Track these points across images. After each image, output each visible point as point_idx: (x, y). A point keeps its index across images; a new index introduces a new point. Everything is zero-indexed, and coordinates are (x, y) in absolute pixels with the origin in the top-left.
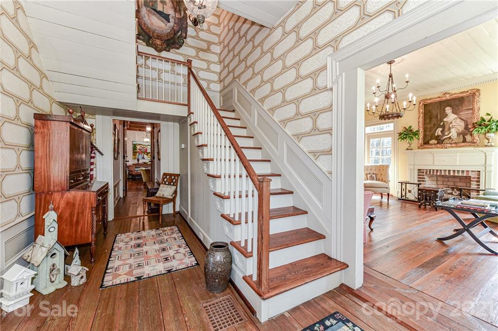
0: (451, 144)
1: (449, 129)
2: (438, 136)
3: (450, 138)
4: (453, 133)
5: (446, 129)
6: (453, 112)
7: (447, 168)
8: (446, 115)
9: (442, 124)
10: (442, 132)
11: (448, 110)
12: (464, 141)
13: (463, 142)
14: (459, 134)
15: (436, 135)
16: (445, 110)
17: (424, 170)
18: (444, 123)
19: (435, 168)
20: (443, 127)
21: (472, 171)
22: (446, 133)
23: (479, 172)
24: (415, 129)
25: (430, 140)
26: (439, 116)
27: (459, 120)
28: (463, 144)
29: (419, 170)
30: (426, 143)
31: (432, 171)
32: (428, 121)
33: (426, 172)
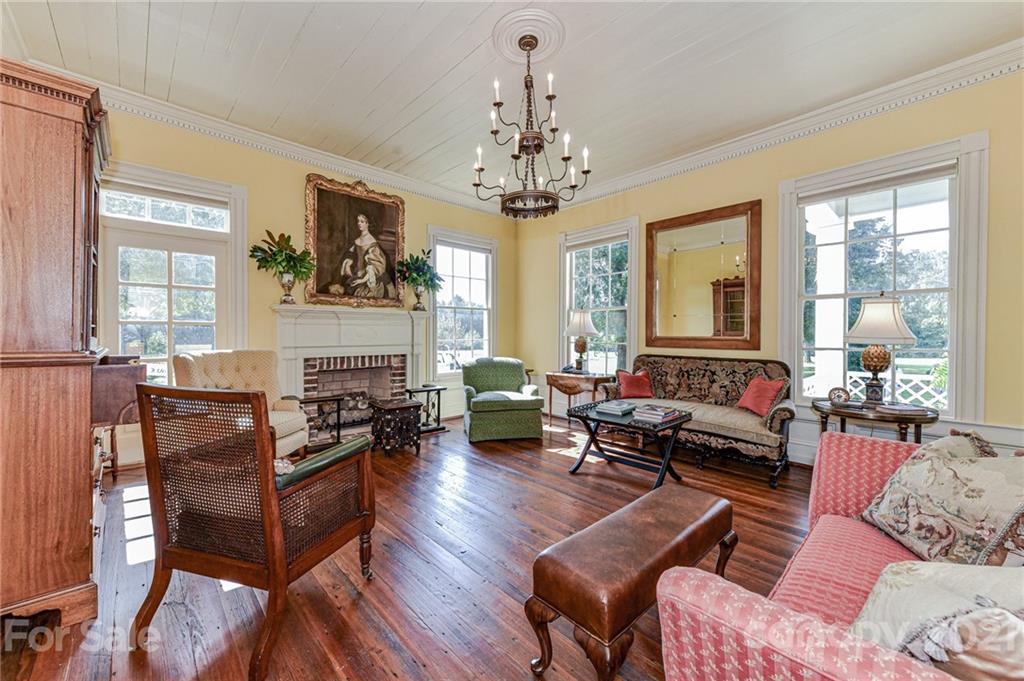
0: (368, 299)
1: (365, 265)
2: (346, 277)
3: (365, 285)
4: (370, 277)
5: (360, 264)
6: (371, 232)
7: (359, 352)
8: (359, 234)
9: (352, 249)
10: (353, 267)
11: (363, 223)
12: (386, 295)
13: (384, 297)
14: (379, 280)
15: (342, 273)
16: (357, 221)
17: (315, 359)
18: (355, 250)
19: (339, 353)
20: (355, 257)
21: (395, 356)
22: (360, 274)
23: (404, 356)
25: (331, 283)
26: (347, 228)
27: (378, 250)
29: (306, 360)
30: (323, 290)
31: (332, 360)
32: (325, 234)
33: (321, 364)
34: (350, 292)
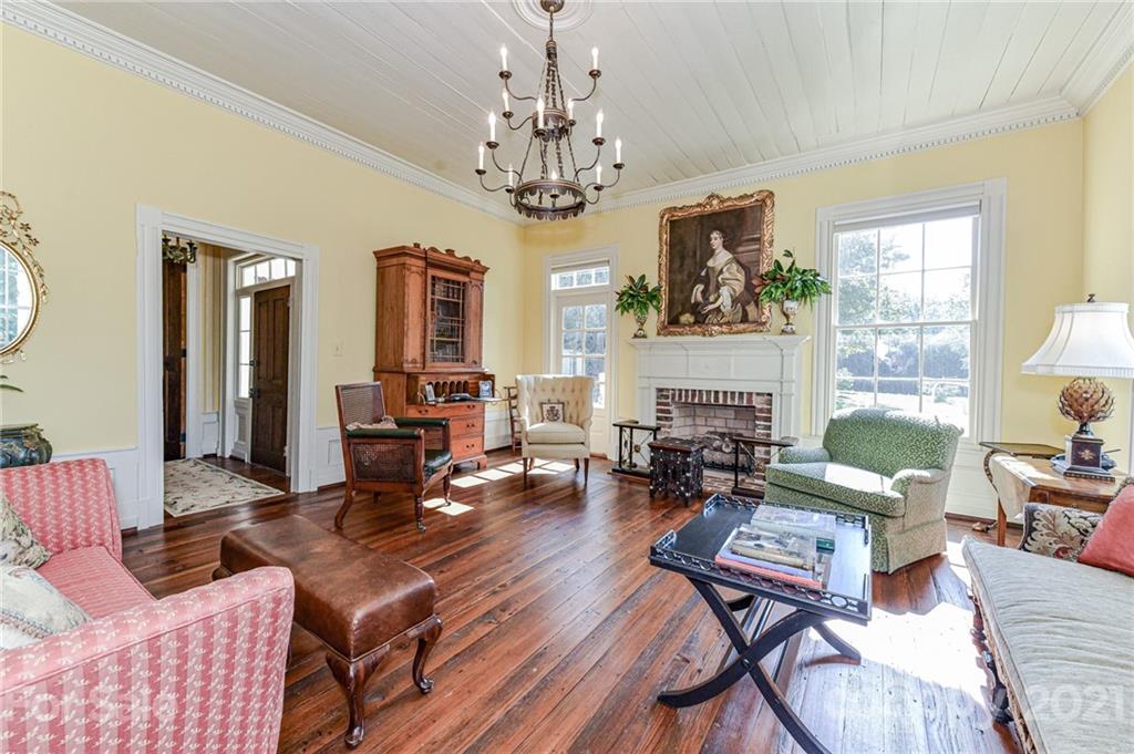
0: (721, 325)
1: (718, 287)
2: (697, 304)
3: (718, 310)
4: (725, 299)
5: (712, 288)
6: (725, 247)
7: (713, 387)
8: (711, 253)
9: (703, 274)
10: (704, 293)
11: (716, 239)
12: (745, 319)
13: (741, 322)
14: (735, 301)
15: (693, 301)
16: (709, 239)
17: (668, 390)
18: (707, 273)
19: (690, 385)
20: (706, 281)
21: (758, 394)
22: (712, 299)
23: (770, 395)
24: (652, 283)
25: (682, 313)
26: (698, 253)
27: (735, 266)
28: (742, 326)
29: (660, 390)
30: (674, 321)
31: (684, 393)
32: (677, 264)
33: (674, 395)
34: (701, 319)
